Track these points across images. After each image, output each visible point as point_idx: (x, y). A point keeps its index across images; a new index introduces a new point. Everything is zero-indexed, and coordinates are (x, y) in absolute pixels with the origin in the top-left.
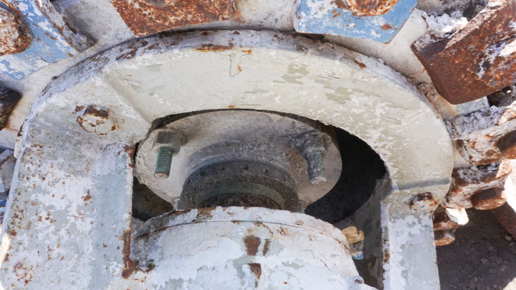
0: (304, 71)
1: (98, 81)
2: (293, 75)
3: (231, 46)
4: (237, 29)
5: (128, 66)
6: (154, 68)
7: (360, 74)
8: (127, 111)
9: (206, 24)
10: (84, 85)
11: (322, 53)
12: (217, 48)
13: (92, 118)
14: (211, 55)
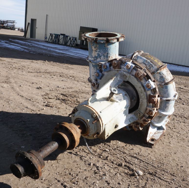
0: (141, 88)
1: (129, 75)
2: (140, 87)
3: (138, 82)
4: (140, 81)
5: (132, 76)
6: (133, 78)
7: (144, 92)
8: (127, 78)
9: (138, 79)
10: (128, 74)
11: (143, 88)
12: (138, 81)
13: (125, 76)
14: (137, 81)
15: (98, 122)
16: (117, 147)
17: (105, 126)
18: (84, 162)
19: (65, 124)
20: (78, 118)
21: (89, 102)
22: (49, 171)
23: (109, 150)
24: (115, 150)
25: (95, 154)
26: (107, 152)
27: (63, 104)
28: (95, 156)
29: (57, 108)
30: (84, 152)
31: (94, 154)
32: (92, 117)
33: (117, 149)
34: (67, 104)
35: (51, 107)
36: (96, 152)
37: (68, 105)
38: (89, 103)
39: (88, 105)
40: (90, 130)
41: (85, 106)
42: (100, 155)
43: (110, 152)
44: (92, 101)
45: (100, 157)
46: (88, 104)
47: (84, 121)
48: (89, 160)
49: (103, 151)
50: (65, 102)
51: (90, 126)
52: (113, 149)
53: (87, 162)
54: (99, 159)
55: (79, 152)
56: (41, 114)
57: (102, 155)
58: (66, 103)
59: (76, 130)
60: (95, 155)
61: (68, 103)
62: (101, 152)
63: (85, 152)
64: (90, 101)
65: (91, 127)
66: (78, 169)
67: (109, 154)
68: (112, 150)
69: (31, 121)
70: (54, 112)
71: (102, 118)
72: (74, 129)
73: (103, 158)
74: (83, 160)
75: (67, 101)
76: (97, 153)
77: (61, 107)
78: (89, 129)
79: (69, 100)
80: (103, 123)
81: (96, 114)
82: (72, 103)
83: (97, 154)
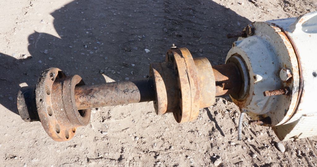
15: (284, 97)
16: (311, 154)
17: (304, 117)
18: (211, 144)
19: (182, 56)
20: (240, 56)
21: (299, 25)
22: (131, 123)
23: (286, 150)
24: (299, 157)
25: (249, 139)
26: (277, 151)
27: (280, 7)
28: (246, 144)
29: (263, 11)
30: (230, 120)
31: (247, 138)
32: (277, 74)
33: (306, 159)
34: (287, 11)
35: (256, 5)
36: (255, 135)
37: (285, 12)
38: (295, 28)
39: (290, 34)
40: (251, 103)
41: (278, 30)
42: (256, 150)
43: (285, 157)
44: (312, 28)
45: (251, 154)
46: (292, 29)
47: (248, 71)
48: (222, 147)
49: (272, 142)
50: (285, 6)
51: (254, 94)
52: (297, 151)
53: (215, 148)
54: (248, 157)
55: (223, 114)
56: (231, 10)
57: (259, 152)
58: (286, 9)
59: (197, 88)
60: (246, 141)
61: (289, 10)
62: (265, 142)
63: (233, 120)
64: (304, 25)
65: (255, 99)
66: (180, 155)
67: (279, 158)
68: (292, 153)
69: (206, 14)
70: (254, 15)
71: (305, 94)
72: (196, 83)
73: (255, 161)
74: (211, 138)
75: (290, 6)
76: (253, 140)
77: (272, 12)
78: (248, 99)
79: (294, 5)
80: (299, 108)
81: (292, 74)
82: (296, 12)
83: (252, 142)
